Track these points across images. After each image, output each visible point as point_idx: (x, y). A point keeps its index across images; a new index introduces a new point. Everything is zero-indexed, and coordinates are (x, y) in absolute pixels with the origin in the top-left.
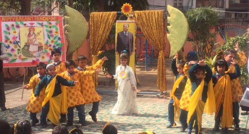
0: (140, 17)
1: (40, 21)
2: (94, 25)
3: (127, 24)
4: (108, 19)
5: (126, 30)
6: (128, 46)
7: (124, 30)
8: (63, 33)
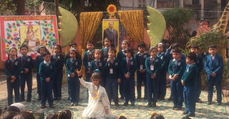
1: (37, 20)
2: (83, 23)
6: (113, 41)
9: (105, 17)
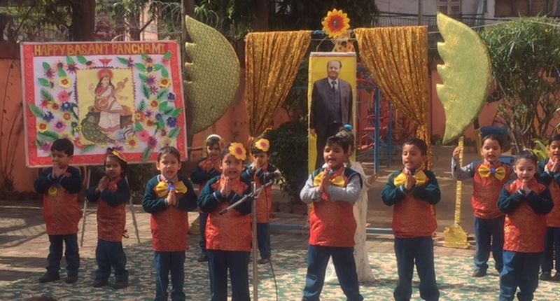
0: (369, 44)
1: (124, 54)
2: (254, 64)
3: (336, 60)
4: (288, 49)
5: (334, 75)
6: (340, 113)
7: (329, 76)
8: (179, 83)
9: (318, 47)
